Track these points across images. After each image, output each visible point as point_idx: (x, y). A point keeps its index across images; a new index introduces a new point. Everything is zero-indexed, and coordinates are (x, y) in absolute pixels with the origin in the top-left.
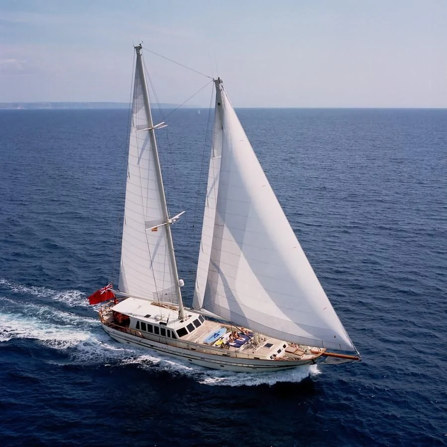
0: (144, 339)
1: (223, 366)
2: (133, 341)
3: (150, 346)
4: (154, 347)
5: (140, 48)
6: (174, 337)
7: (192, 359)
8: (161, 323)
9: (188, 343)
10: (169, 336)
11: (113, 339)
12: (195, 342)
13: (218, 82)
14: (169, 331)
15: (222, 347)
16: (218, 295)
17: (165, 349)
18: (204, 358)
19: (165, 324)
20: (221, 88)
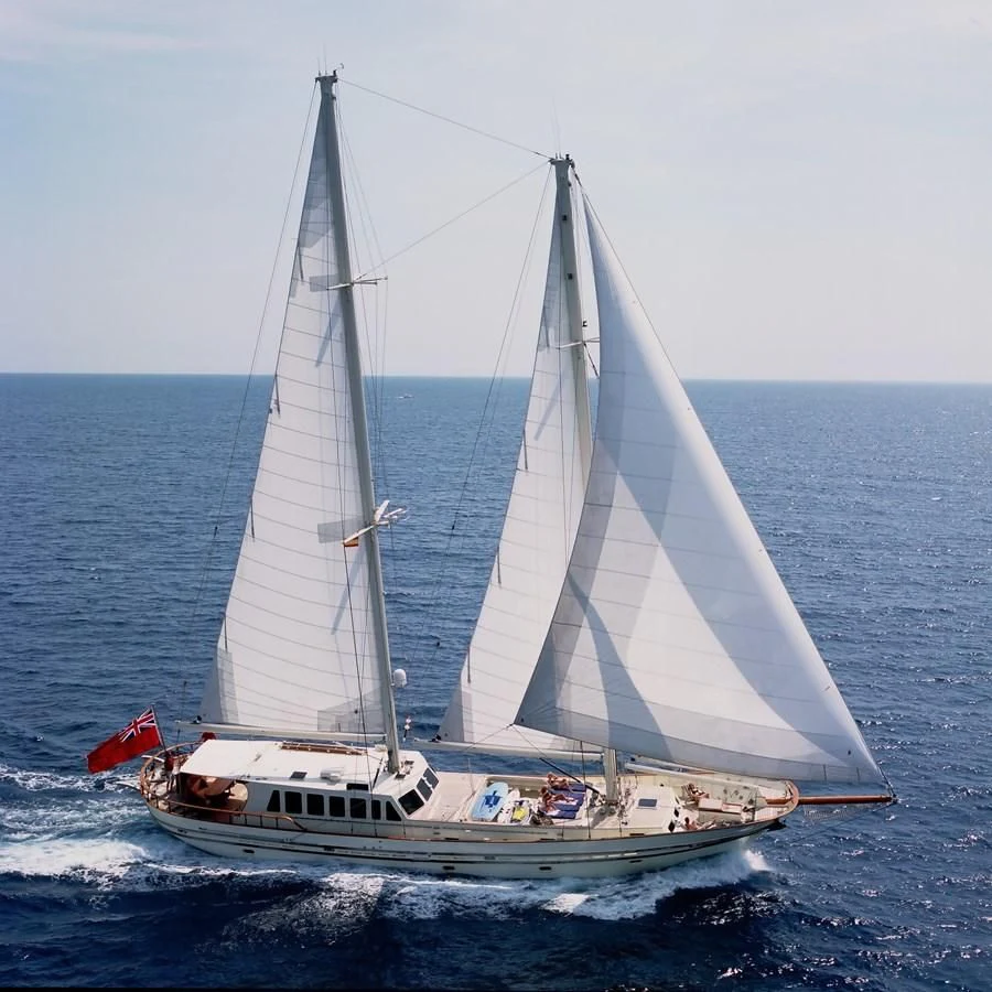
0: (307, 834)
1: (549, 868)
2: (266, 844)
3: (322, 850)
4: (336, 851)
5: (334, 79)
6: (393, 815)
7: (455, 865)
8: (350, 786)
9: (435, 826)
10: (376, 815)
11: (193, 847)
12: (455, 819)
13: (563, 166)
14: (376, 804)
15: (535, 822)
16: (570, 683)
17: (374, 849)
18: (493, 856)
19: (365, 787)
20: (571, 178)
